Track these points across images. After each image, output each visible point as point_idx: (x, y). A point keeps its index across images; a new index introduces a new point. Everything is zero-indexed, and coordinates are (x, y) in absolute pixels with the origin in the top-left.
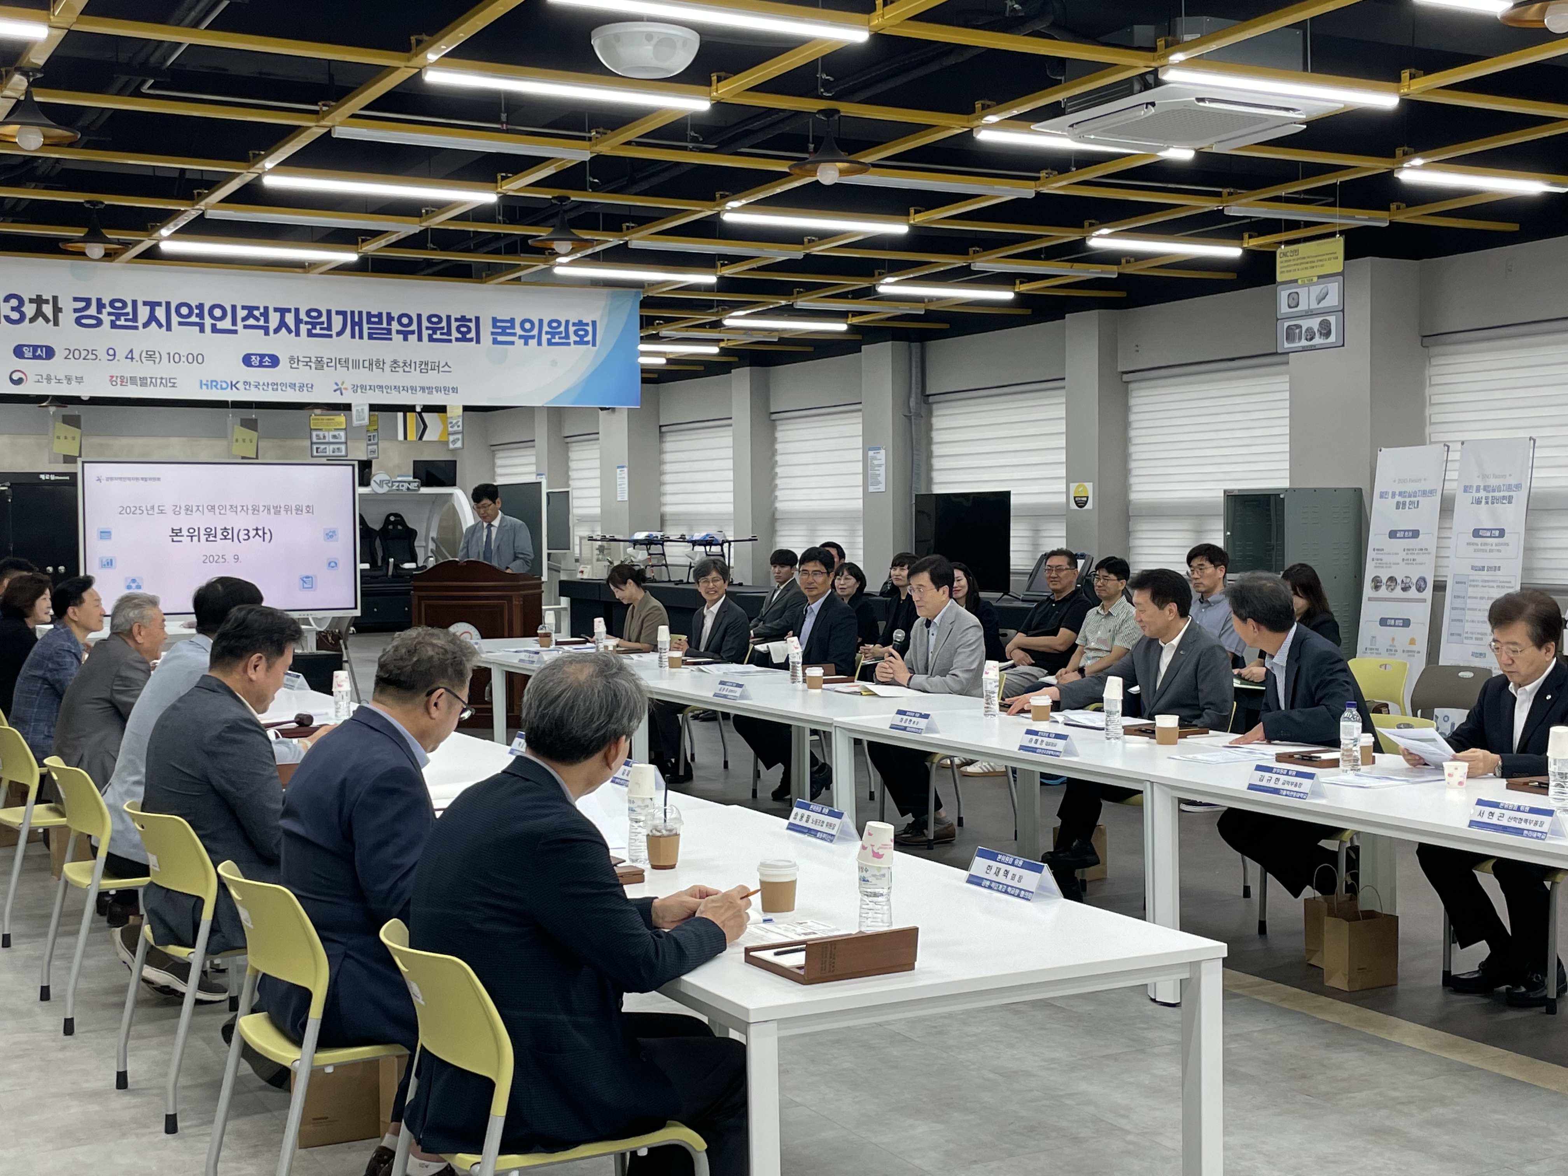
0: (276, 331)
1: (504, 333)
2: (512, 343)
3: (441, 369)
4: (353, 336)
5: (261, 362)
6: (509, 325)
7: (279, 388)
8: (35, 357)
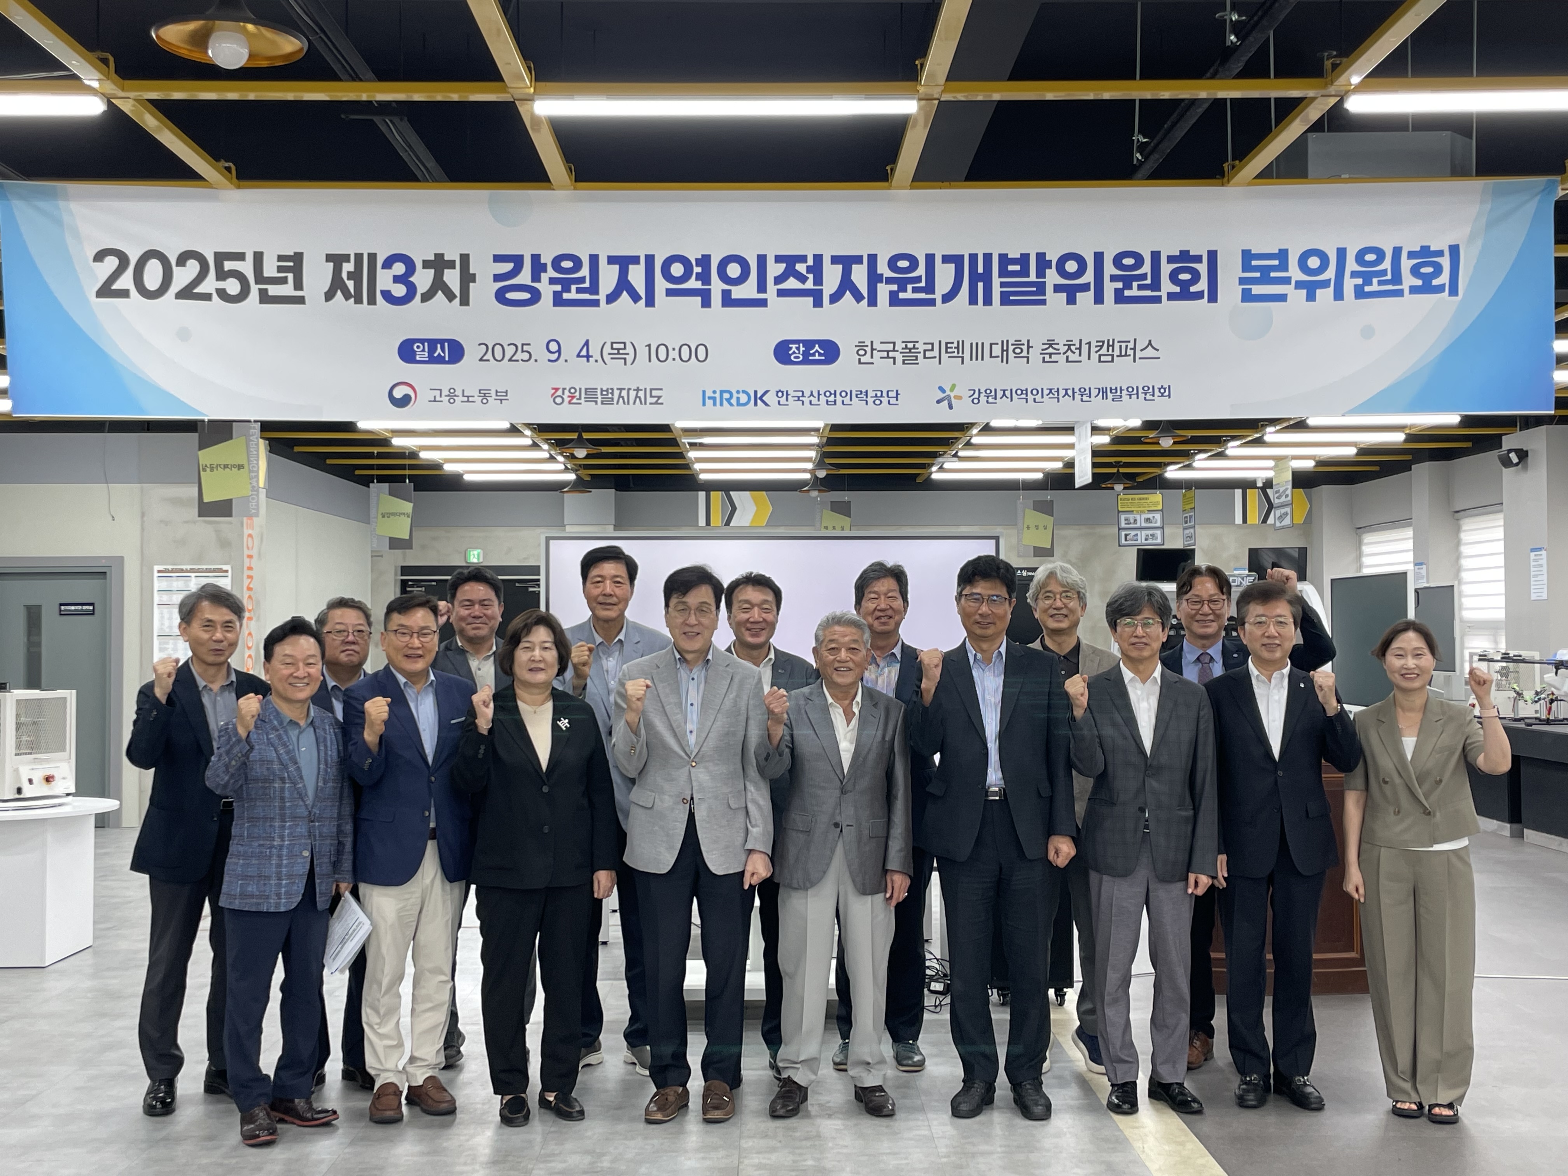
0: (835, 298)
1: (1265, 279)
2: (1282, 298)
3: (1138, 355)
4: (973, 301)
5: (806, 354)
6: (1276, 262)
7: (839, 399)
8: (434, 360)
